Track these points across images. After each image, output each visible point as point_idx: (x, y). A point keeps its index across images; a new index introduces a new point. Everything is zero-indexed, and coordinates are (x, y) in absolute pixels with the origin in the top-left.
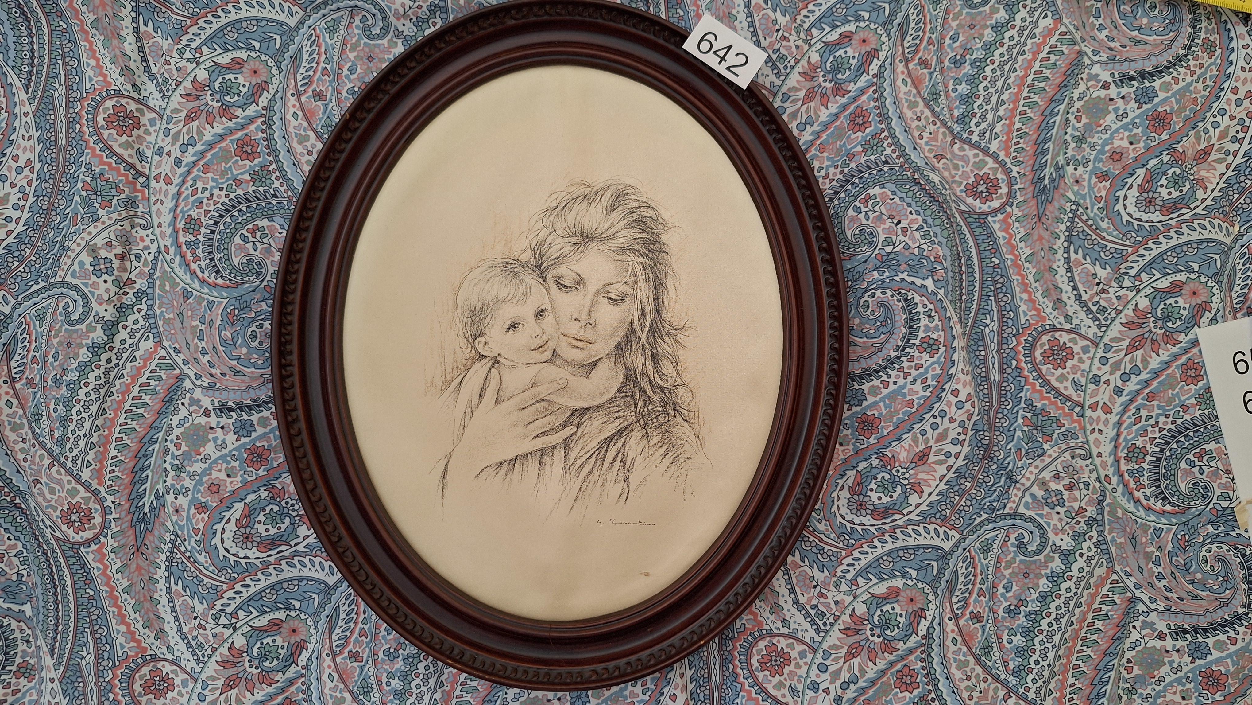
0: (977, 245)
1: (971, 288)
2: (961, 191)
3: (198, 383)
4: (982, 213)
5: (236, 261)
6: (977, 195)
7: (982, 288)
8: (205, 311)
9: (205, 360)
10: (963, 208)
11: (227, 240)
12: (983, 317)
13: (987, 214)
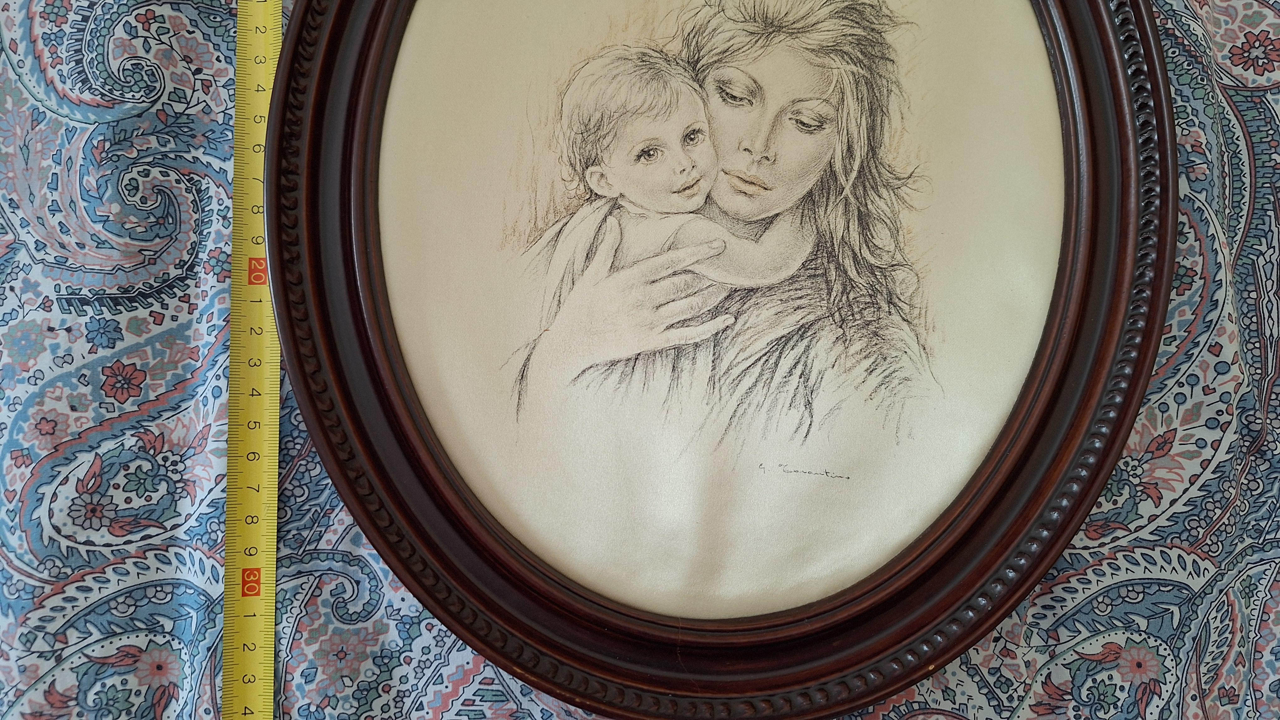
0: (1248, 135)
1: (1237, 198)
2: (1224, 57)
3: (39, 256)
4: (1258, 89)
5: (114, 65)
6: (1249, 63)
7: (1253, 199)
8: (62, 145)
9: (54, 221)
10: (1226, 81)
11: (104, 31)
12: (1256, 241)
13: (1265, 90)
